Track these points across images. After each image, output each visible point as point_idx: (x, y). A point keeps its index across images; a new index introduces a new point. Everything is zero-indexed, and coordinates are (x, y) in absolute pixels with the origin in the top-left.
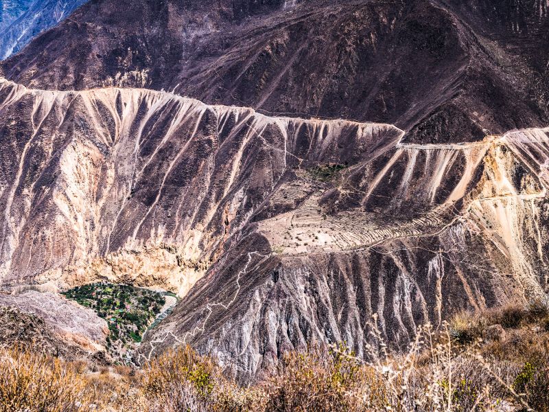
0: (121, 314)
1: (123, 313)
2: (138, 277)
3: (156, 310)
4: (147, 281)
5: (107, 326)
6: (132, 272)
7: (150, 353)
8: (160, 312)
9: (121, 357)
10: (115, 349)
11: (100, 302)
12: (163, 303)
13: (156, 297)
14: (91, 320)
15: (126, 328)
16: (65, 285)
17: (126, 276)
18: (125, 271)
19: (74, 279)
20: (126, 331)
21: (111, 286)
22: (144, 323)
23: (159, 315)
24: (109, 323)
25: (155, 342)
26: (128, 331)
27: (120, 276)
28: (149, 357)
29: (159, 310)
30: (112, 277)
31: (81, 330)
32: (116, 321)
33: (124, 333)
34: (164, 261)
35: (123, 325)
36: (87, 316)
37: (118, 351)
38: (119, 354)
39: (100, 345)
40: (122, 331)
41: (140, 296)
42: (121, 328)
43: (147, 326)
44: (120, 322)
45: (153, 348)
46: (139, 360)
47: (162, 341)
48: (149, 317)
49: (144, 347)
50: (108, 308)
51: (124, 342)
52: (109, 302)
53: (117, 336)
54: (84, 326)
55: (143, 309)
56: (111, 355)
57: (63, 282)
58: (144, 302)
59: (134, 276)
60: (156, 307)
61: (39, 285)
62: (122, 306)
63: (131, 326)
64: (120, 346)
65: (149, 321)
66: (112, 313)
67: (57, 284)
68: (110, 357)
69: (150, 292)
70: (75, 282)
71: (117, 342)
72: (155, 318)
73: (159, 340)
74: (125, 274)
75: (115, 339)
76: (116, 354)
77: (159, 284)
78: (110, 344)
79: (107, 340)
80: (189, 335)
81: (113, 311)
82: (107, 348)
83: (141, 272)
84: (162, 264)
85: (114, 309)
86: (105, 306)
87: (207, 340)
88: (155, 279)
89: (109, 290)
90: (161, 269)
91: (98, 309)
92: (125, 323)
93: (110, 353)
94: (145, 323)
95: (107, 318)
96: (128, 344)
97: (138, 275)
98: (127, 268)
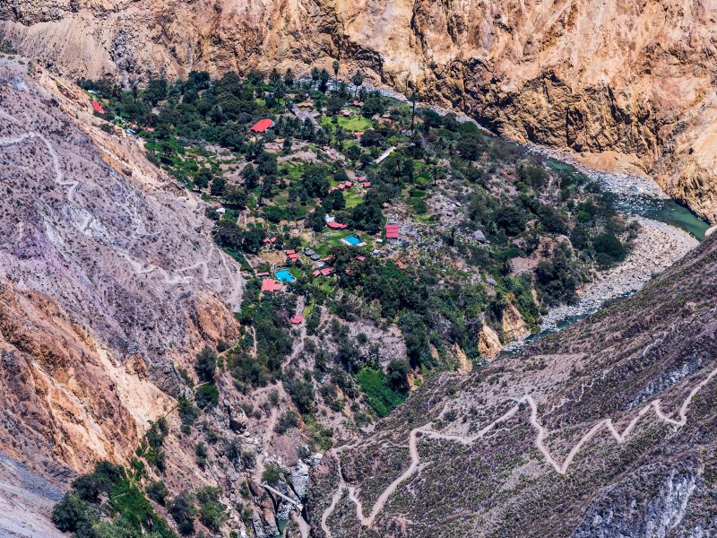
0: (338, 259)
1: (355, 252)
2: (532, 84)
3: (556, 283)
4: (575, 118)
5: (235, 298)
6: (509, 52)
7: (391, 489)
8: (571, 301)
9: (257, 479)
10: (235, 427)
11: (263, 172)
12: (611, 252)
13: (588, 213)
14: (153, 248)
15: (339, 334)
16: (150, 55)
17: (473, 65)
18: (475, 39)
19: (205, 30)
20: (333, 349)
21: (372, 106)
22: (454, 337)
23: (564, 310)
24: (254, 286)
25: (435, 435)
26: (345, 358)
27: (443, 59)
28: (378, 507)
29: (571, 286)
30: (405, 63)
31: (76, 281)
32: (298, 289)
33: (320, 358)
34: (687, 21)
35: (326, 316)
36: (139, 221)
37: (248, 444)
38: (248, 461)
39: (148, 387)
40: (310, 347)
41: (503, 189)
42: (312, 327)
43: (473, 355)
44: (320, 297)
45: (416, 465)
46: (327, 513)
47: (468, 441)
48: (496, 312)
49: (373, 452)
50: (293, 214)
51: (304, 408)
52: (314, 185)
53: (273, 366)
54: (93, 270)
55: (478, 259)
56: (201, 453)
57: (145, 33)
58: (506, 224)
59: (515, 76)
60: (559, 267)
61: (19, 26)
62: (367, 219)
63: (372, 334)
64: (273, 422)
65: (488, 332)
66: (295, 244)
67: (107, 36)
68: (189, 460)
69: (569, 179)
70: (208, 48)
71: (260, 395)
72: (532, 325)
73: (458, 434)
74: (470, 53)
75: (250, 377)
76: (233, 453)
77: (635, 146)
78: (208, 397)
79: (205, 369)
80: (605, 433)
81: (308, 236)
82: (185, 410)
83: (552, 57)
84: (675, 36)
85: (317, 226)
86: (279, 201)
87: (659, 478)
88: (619, 116)
89: (356, 124)
90: (661, 66)
91: (236, 204)
92: (343, 311)
93: (198, 437)
94: (467, 338)
95: (254, 262)
96: (326, 424)
97: (532, 71)
98: (487, 26)
